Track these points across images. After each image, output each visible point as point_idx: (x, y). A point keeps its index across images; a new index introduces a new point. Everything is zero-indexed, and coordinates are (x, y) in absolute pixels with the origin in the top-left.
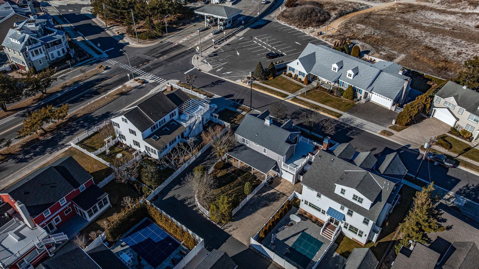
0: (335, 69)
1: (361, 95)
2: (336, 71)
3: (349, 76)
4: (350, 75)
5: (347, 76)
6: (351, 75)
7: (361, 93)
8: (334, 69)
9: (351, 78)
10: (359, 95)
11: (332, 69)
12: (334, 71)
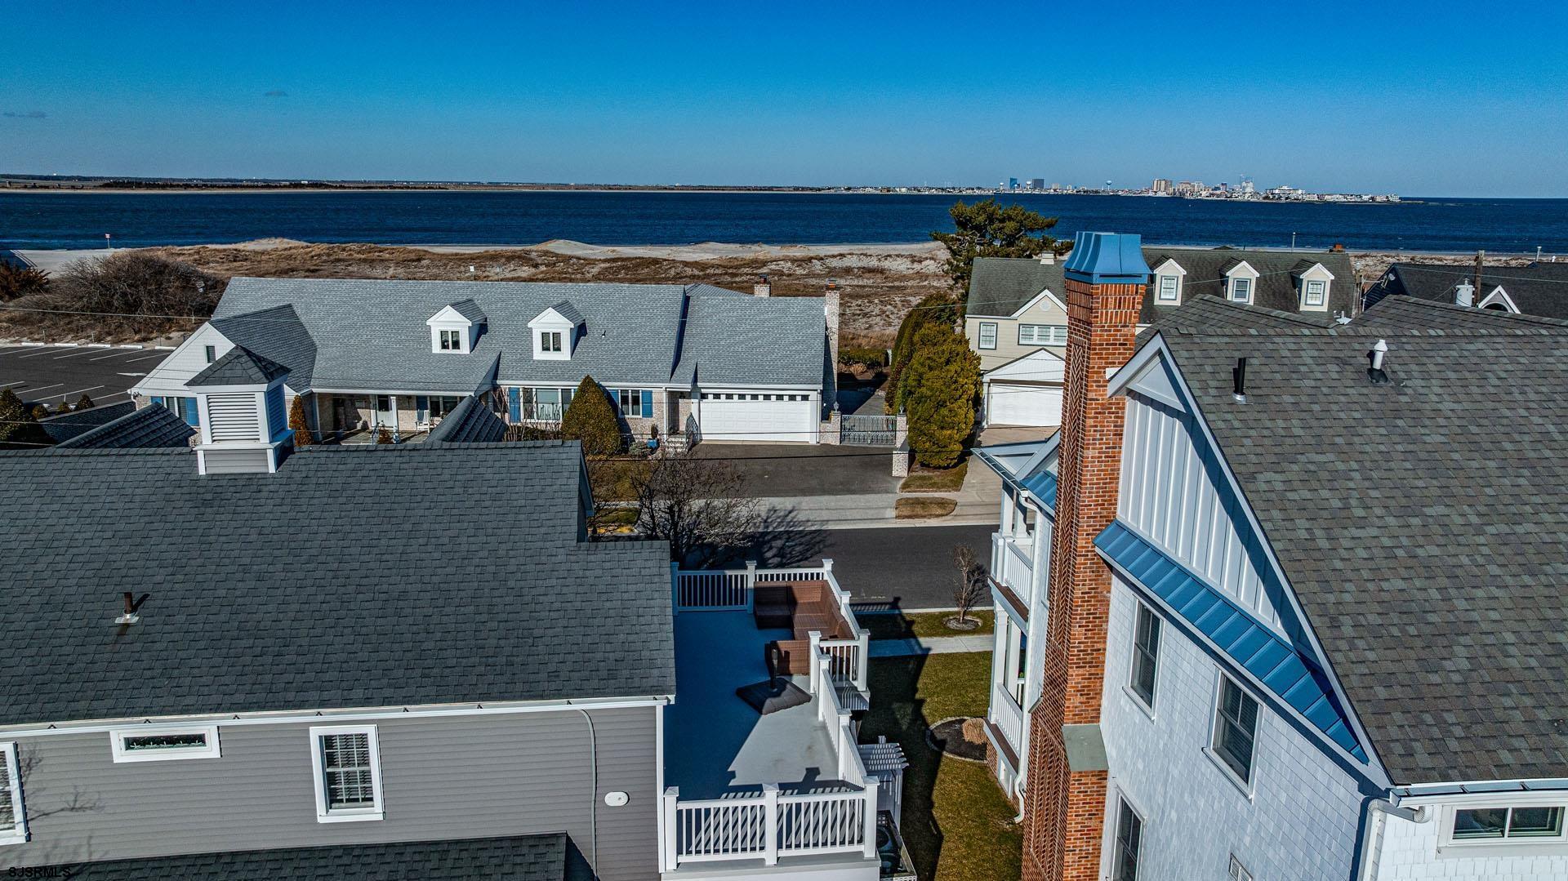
0: (450, 341)
1: (648, 423)
2: (465, 348)
3: (546, 349)
4: (551, 342)
5: (538, 354)
6: (557, 336)
7: (648, 413)
8: (444, 346)
9: (565, 355)
10: (639, 426)
11: (436, 348)
12: (450, 351)
